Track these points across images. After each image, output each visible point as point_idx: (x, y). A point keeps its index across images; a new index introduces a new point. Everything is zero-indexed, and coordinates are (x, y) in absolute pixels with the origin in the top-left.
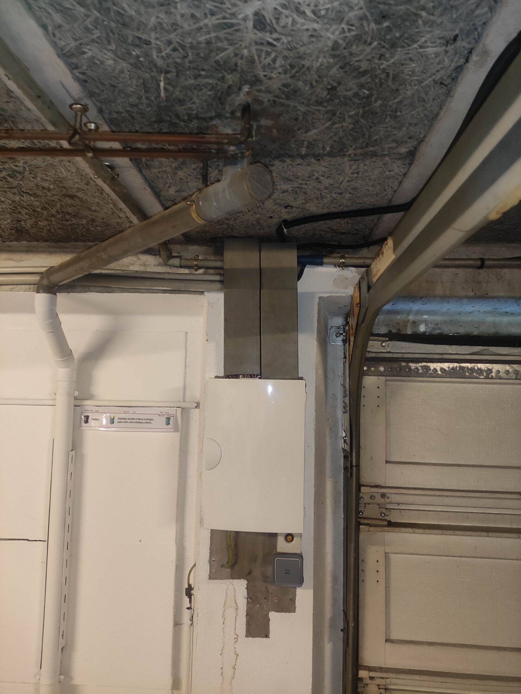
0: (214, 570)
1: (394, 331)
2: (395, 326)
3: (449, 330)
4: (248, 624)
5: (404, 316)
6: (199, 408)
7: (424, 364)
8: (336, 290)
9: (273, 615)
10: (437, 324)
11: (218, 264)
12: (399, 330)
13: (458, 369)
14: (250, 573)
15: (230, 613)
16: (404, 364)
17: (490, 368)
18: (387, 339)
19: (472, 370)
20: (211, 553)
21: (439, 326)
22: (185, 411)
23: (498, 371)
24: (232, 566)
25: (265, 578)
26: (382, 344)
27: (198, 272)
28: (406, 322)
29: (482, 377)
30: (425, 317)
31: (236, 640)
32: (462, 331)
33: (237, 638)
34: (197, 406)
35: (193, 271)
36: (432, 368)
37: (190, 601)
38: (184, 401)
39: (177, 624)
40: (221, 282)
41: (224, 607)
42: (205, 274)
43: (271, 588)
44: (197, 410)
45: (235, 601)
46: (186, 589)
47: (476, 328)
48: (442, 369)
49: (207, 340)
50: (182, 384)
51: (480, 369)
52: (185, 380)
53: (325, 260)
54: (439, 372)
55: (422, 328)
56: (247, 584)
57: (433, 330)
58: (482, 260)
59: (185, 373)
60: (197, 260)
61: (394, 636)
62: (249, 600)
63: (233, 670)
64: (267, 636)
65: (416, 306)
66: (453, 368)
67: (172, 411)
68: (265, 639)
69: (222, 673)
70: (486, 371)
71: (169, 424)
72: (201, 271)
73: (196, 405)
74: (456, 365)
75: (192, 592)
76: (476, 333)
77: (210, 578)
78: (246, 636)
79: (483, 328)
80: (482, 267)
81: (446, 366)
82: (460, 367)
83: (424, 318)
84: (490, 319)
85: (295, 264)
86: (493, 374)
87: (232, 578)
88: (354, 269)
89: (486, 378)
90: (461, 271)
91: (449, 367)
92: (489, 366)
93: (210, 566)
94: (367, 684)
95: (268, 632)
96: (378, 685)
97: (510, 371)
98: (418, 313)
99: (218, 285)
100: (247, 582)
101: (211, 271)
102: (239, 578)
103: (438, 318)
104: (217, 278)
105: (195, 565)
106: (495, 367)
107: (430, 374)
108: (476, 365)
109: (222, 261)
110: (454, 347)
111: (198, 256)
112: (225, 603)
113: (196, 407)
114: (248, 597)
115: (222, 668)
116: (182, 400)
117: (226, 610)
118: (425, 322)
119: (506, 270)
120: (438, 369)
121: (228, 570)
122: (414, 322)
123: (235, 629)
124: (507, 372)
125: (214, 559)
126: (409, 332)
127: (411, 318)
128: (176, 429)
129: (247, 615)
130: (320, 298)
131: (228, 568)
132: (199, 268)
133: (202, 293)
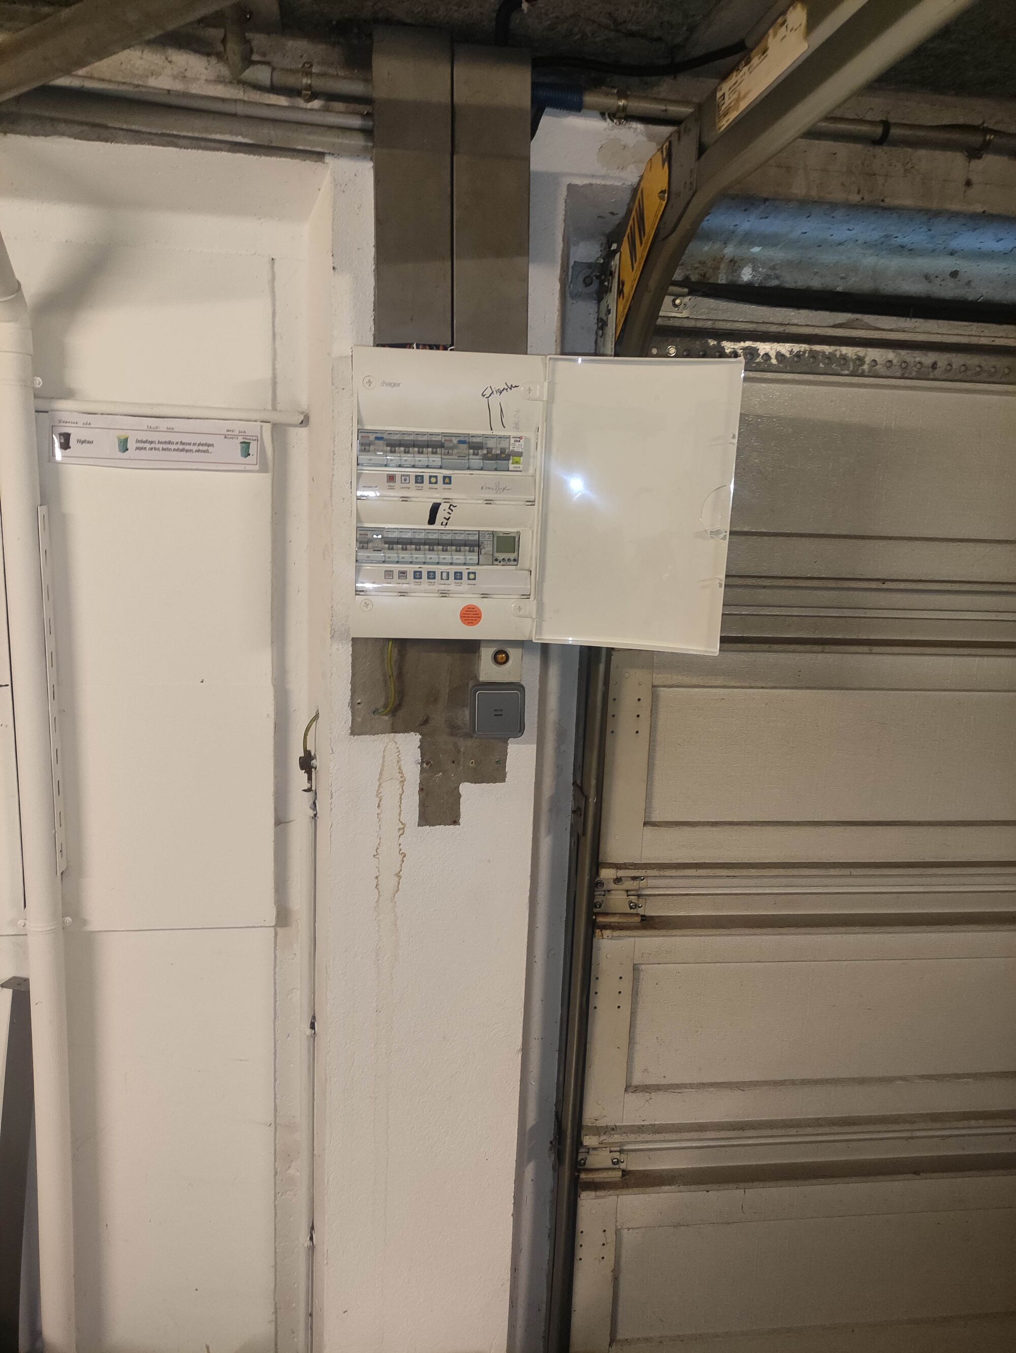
0: (359, 720)
1: (694, 278)
2: (696, 268)
3: (792, 280)
4: (423, 805)
5: (718, 245)
6: (307, 425)
7: (748, 344)
8: (603, 171)
9: (466, 789)
10: (773, 268)
11: (356, 88)
12: (704, 276)
13: (807, 355)
14: (426, 722)
15: (391, 790)
16: (712, 343)
17: (861, 354)
18: (686, 290)
19: (830, 358)
20: (353, 691)
21: (777, 272)
22: (279, 429)
23: (874, 361)
24: (394, 712)
25: (454, 729)
26: (674, 301)
27: (309, 105)
28: (718, 260)
29: (846, 372)
30: (756, 249)
31: (401, 831)
32: (816, 283)
33: (403, 828)
34: (305, 422)
35: (301, 103)
36: (762, 353)
37: (310, 779)
38: (274, 409)
39: (281, 822)
40: (367, 133)
41: (379, 779)
42: (326, 109)
43: (465, 744)
44: (303, 431)
45: (400, 768)
46: (300, 758)
47: (842, 278)
48: (779, 355)
49: (334, 268)
50: (268, 374)
51: (844, 358)
52: (274, 365)
53: (589, 99)
54: (774, 361)
55: (746, 275)
56: (421, 741)
57: (765, 279)
58: (886, 125)
59: (274, 351)
60: (309, 74)
61: (656, 817)
62: (425, 765)
63: (396, 879)
64: (455, 822)
65: (747, 223)
66: (798, 355)
67: (252, 429)
68: (452, 826)
69: (377, 885)
70: (854, 361)
71: (249, 455)
72: (316, 104)
73: (302, 417)
74: (804, 347)
75: (313, 762)
76: (839, 289)
77: (353, 733)
78: (419, 825)
79: (853, 279)
80: (881, 141)
81: (785, 348)
82: (811, 351)
83: (753, 254)
84: (869, 260)
85: (526, 101)
86: (866, 367)
87: (394, 730)
88: (640, 127)
89: (853, 374)
90: (843, 149)
91: (791, 352)
92: (860, 351)
93: (353, 713)
94: (609, 891)
95: (458, 816)
96: (627, 891)
97: (895, 361)
98: (749, 239)
99: (359, 141)
100: (420, 737)
101: (339, 106)
102: (406, 730)
103: (778, 255)
104: (357, 122)
105: (316, 717)
106: (872, 354)
107: (759, 364)
108: (838, 348)
109: (368, 80)
110: (804, 312)
111: (311, 66)
112: (381, 774)
113: (302, 422)
114: (422, 762)
115: (377, 878)
116: (270, 408)
117: (382, 785)
118: (754, 261)
119: (922, 153)
120: (773, 354)
121: (386, 718)
122: (732, 261)
123: (400, 814)
124: (888, 364)
125: (359, 701)
126: (722, 279)
127: (729, 251)
128: (264, 469)
129: (421, 790)
130: (570, 187)
131: (386, 715)
132: (314, 96)
133: (319, 156)
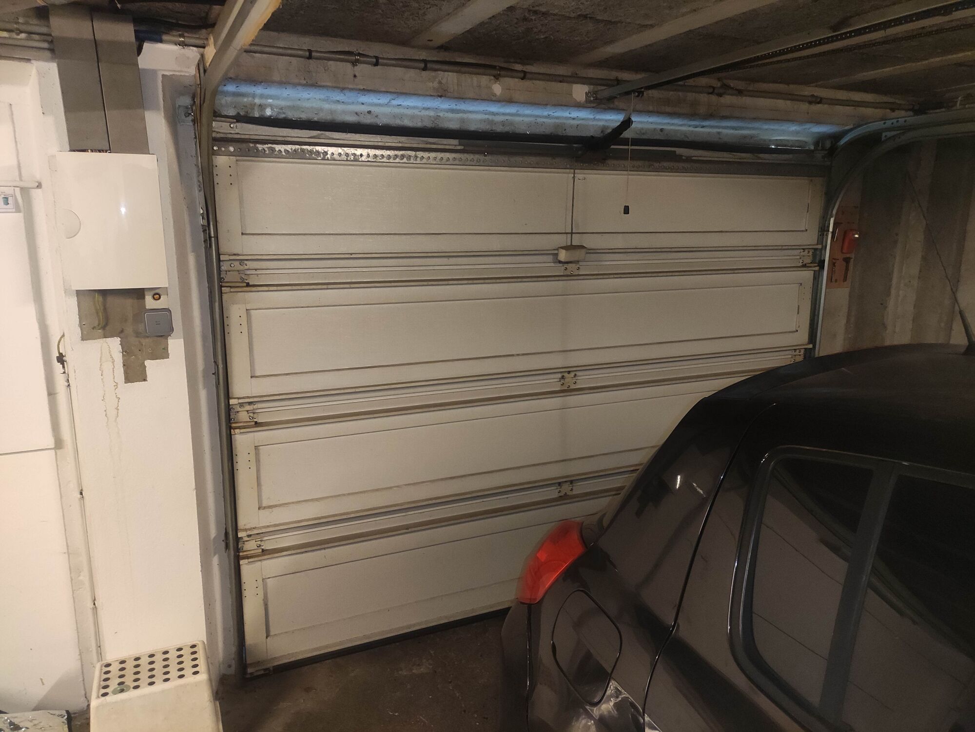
0: (85, 333)
1: (242, 113)
2: (243, 109)
3: (292, 115)
4: (126, 373)
5: (250, 99)
6: (41, 188)
7: (270, 145)
8: (179, 69)
9: (148, 363)
10: (281, 109)
11: (44, 30)
12: (247, 112)
13: (299, 151)
14: (122, 331)
15: (107, 366)
16: (251, 145)
17: (326, 150)
18: (235, 120)
19: (311, 152)
20: (80, 318)
21: (284, 111)
22: (25, 191)
23: (333, 153)
24: (104, 328)
25: (138, 334)
26: (230, 125)
27: (19, 37)
28: (253, 106)
29: (320, 158)
30: (270, 101)
31: (116, 387)
32: (304, 116)
33: (117, 385)
34: (39, 186)
35: (14, 35)
36: (277, 150)
37: (64, 367)
38: (21, 180)
39: (51, 393)
40: (52, 50)
41: (100, 362)
42: (27, 39)
43: (145, 341)
44: (39, 190)
45: (111, 356)
46: (57, 357)
47: (316, 114)
48: (286, 151)
49: (43, 113)
50: (15, 163)
51: (318, 152)
52: (18, 157)
53: (165, 37)
54: (284, 153)
55: (268, 112)
56: (120, 341)
57: (278, 114)
58: (310, 51)
59: (17, 150)
60: (17, 23)
61: (258, 374)
62: (124, 353)
63: (116, 411)
64: (145, 380)
65: (259, 90)
66: (295, 150)
67: (8, 191)
68: (144, 382)
69: (106, 414)
70: (323, 153)
71: (8, 204)
72: (23, 35)
73: (37, 184)
74: (297, 147)
75: (64, 358)
76: (316, 119)
77: (83, 339)
78: (125, 383)
79: (322, 114)
80: (310, 57)
81: (289, 147)
82: (301, 149)
83: (269, 102)
84: (327, 106)
85: (133, 38)
86: (329, 156)
87: (105, 337)
88: (195, 48)
89: (323, 159)
90: (294, 60)
91: (291, 149)
93: (81, 329)
94: (238, 412)
95: (146, 376)
96: (247, 411)
97: (342, 153)
98: (262, 96)
99: (48, 54)
100: (120, 339)
101: (37, 37)
102: (112, 336)
103: (283, 103)
104: (46, 45)
105: (63, 336)
106: (330, 150)
107: (276, 154)
108: (314, 147)
109: (48, 26)
110: (296, 130)
111: (18, 19)
112: (101, 359)
114: (123, 352)
115: (105, 411)
116: (18, 180)
117: (103, 364)
118: (271, 106)
119: (331, 63)
120: (283, 150)
121: (100, 331)
122: (260, 105)
123: (114, 378)
124: (340, 155)
125: (84, 323)
126: (257, 115)
127: (257, 101)
128: (18, 210)
129: (124, 365)
130: (163, 75)
131: (99, 329)
132: (21, 32)
133: (28, 60)
